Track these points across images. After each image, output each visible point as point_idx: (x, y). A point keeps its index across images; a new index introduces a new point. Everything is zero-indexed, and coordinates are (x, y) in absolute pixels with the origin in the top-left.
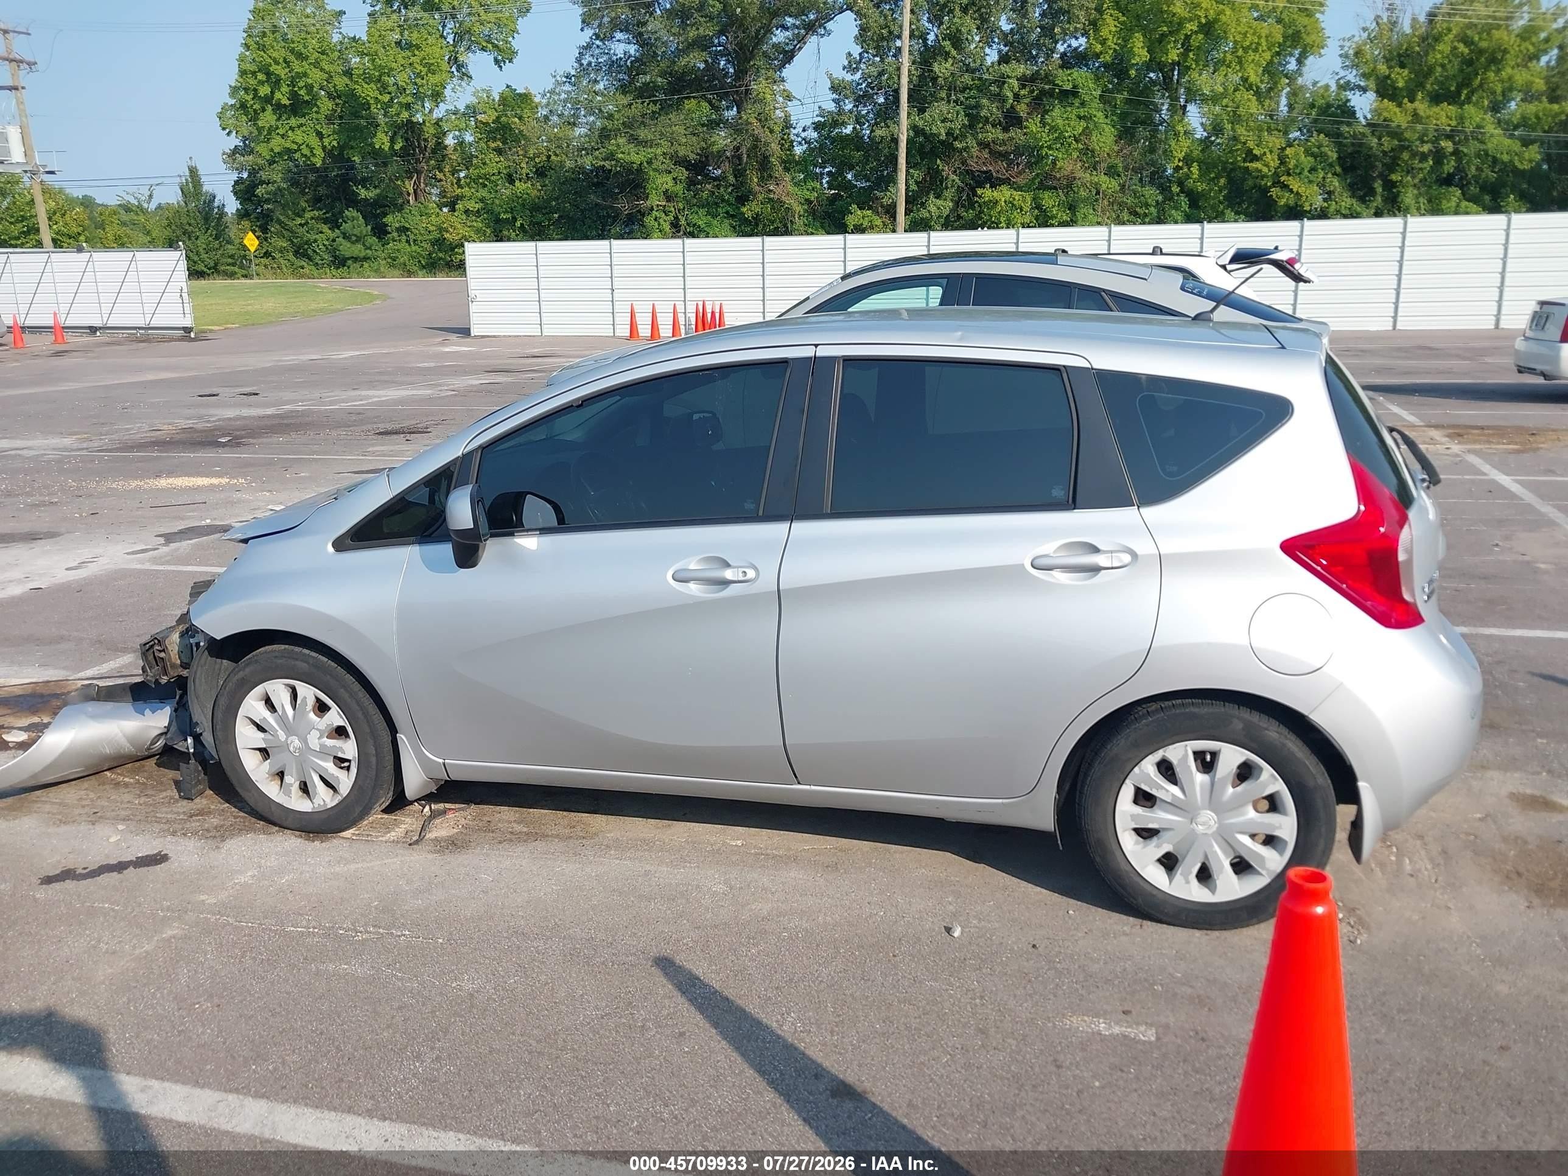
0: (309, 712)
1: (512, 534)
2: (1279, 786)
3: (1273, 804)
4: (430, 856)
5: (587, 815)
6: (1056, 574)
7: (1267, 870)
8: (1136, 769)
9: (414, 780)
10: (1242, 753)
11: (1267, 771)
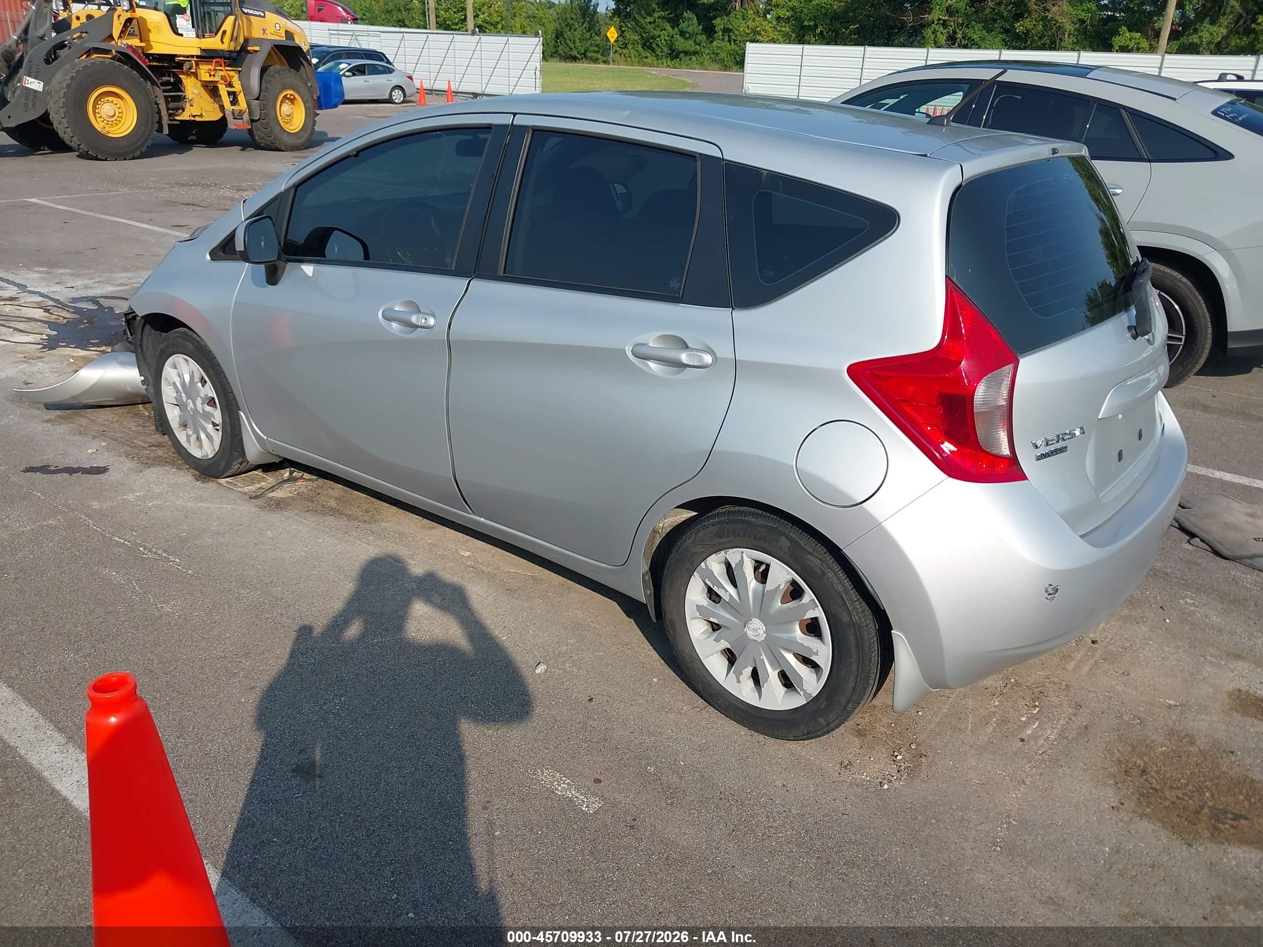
0: (198, 382)
1: (302, 261)
2: (818, 613)
3: (812, 628)
4: (253, 510)
5: (388, 505)
6: (651, 364)
7: (805, 691)
8: (703, 564)
9: (253, 450)
10: (789, 573)
11: (809, 595)
